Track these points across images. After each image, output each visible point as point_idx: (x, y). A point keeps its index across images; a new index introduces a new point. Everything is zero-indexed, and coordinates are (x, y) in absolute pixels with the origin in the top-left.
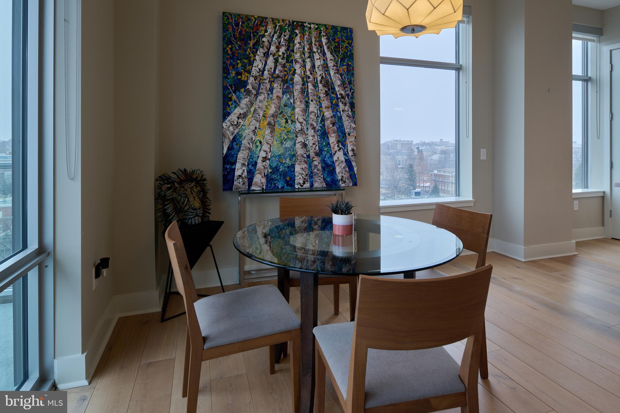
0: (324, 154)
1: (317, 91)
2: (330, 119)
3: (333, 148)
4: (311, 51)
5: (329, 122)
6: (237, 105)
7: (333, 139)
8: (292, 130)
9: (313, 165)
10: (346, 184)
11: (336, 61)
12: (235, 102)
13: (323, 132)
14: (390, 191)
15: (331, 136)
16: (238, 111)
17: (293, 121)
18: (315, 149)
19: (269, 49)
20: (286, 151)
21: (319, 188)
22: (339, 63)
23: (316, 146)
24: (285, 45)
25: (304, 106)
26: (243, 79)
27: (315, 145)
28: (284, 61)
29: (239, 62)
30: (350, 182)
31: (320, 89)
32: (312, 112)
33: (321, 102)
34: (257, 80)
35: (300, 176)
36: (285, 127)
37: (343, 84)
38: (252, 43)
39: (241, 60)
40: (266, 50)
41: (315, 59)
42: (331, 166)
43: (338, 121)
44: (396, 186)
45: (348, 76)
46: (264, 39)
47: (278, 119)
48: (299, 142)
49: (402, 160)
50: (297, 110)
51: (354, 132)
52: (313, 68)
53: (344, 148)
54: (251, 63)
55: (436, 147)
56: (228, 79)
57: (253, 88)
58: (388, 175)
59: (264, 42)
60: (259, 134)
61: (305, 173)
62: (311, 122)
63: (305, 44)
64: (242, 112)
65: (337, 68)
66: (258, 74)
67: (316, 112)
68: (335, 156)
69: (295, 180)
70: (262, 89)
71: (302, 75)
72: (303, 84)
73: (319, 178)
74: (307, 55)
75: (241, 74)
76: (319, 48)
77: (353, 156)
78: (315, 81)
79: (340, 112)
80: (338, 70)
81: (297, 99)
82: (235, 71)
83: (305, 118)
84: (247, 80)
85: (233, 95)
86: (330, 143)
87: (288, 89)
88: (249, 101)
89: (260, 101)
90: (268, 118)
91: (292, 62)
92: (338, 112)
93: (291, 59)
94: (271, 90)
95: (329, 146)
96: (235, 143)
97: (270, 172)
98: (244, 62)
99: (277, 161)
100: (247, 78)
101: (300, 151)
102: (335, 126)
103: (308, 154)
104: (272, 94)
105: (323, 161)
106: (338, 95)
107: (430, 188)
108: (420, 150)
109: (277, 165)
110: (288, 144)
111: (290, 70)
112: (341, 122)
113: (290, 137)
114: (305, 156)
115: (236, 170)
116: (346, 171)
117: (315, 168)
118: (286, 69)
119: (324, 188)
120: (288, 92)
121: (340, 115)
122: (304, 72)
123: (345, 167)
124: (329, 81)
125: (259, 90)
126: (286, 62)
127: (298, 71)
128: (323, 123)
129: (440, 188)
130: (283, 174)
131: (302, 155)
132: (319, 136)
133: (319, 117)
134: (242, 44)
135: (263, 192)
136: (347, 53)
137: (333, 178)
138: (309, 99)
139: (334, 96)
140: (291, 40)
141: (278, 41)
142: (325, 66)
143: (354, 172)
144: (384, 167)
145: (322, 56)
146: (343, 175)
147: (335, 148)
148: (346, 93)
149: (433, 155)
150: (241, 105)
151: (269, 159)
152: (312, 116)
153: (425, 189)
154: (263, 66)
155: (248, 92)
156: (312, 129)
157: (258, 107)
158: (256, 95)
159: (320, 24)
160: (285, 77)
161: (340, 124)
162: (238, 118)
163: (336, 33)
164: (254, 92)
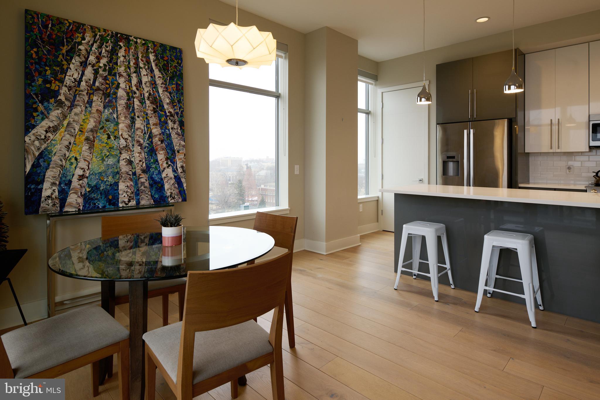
0: (152, 171)
1: (144, 108)
2: (158, 136)
3: (162, 165)
4: (137, 66)
5: (157, 139)
6: (44, 116)
7: (161, 156)
8: (115, 147)
9: (139, 182)
10: (175, 200)
11: (165, 79)
12: (42, 113)
13: (151, 149)
14: (221, 207)
15: (159, 153)
16: (46, 124)
17: (116, 137)
18: (141, 166)
19: (87, 59)
20: (107, 168)
21: (146, 205)
22: (168, 81)
23: (143, 163)
24: (107, 56)
25: (129, 122)
26: (53, 88)
27: (141, 163)
28: (105, 74)
29: (47, 68)
30: (179, 198)
31: (147, 106)
32: (138, 129)
33: (149, 118)
34: (72, 91)
35: (125, 194)
36: (106, 143)
37: (172, 103)
38: (64, 49)
39: (50, 66)
40: (84, 59)
41: (142, 75)
42: (159, 182)
43: (166, 138)
44: (226, 201)
45: (177, 95)
46: (81, 47)
47: (99, 134)
48: (123, 159)
49: (232, 176)
50: (121, 126)
51: (183, 149)
52: (139, 84)
53: (173, 165)
54: (64, 72)
55: (263, 164)
56: (32, 86)
57: (66, 99)
58: (218, 191)
59: (80, 50)
60: (75, 150)
61: (130, 191)
62: (137, 138)
63: (131, 58)
64: (51, 125)
65: (166, 86)
66: (73, 84)
67: (143, 128)
68: (163, 173)
69: (118, 199)
70: (78, 101)
71: (127, 90)
72: (129, 100)
73: (147, 195)
74: (133, 70)
75: (50, 82)
76: (147, 64)
77: (182, 172)
78: (142, 97)
79: (169, 130)
80: (167, 88)
81: (121, 114)
82: (42, 78)
83: (130, 134)
84: (59, 90)
85: (39, 106)
86: (159, 160)
87: (110, 104)
88: (61, 114)
89: (76, 114)
90: (86, 133)
91: (115, 75)
92: (167, 129)
93: (113, 72)
94: (90, 102)
95: (157, 163)
96: (41, 160)
97: (89, 192)
98: (55, 70)
99: (97, 179)
100: (59, 87)
101: (124, 167)
102: (164, 143)
103: (133, 172)
104: (91, 107)
105: (151, 178)
106: (167, 113)
107: (258, 201)
108: (249, 167)
109: (97, 184)
110: (111, 161)
111: (113, 84)
112: (169, 140)
113: (113, 153)
114: (131, 173)
115: (43, 191)
116: (175, 187)
117: (142, 185)
118: (108, 82)
119: (151, 205)
120: (111, 106)
121: (169, 132)
122: (129, 87)
123: (174, 183)
124: (157, 99)
125: (74, 102)
126: (108, 75)
127: (122, 85)
128: (150, 140)
129: (266, 201)
130: (105, 192)
131: (127, 172)
132: (146, 153)
133: (147, 133)
134: (53, 49)
135: (79, 212)
136: (176, 73)
137: (162, 194)
138: (135, 115)
139: (163, 113)
140: (113, 53)
141: (98, 51)
142: (153, 82)
143: (184, 188)
144: (215, 183)
145: (150, 72)
146: (172, 191)
147: (163, 165)
148: (175, 111)
149: (260, 171)
150: (50, 117)
151: (87, 178)
152: (139, 132)
153: (253, 203)
154: (80, 76)
155: (60, 104)
156: (138, 146)
157: (73, 121)
158: (70, 107)
159: (148, 40)
160: (106, 91)
161: (170, 142)
162: (46, 131)
163: (164, 51)
164: (68, 103)
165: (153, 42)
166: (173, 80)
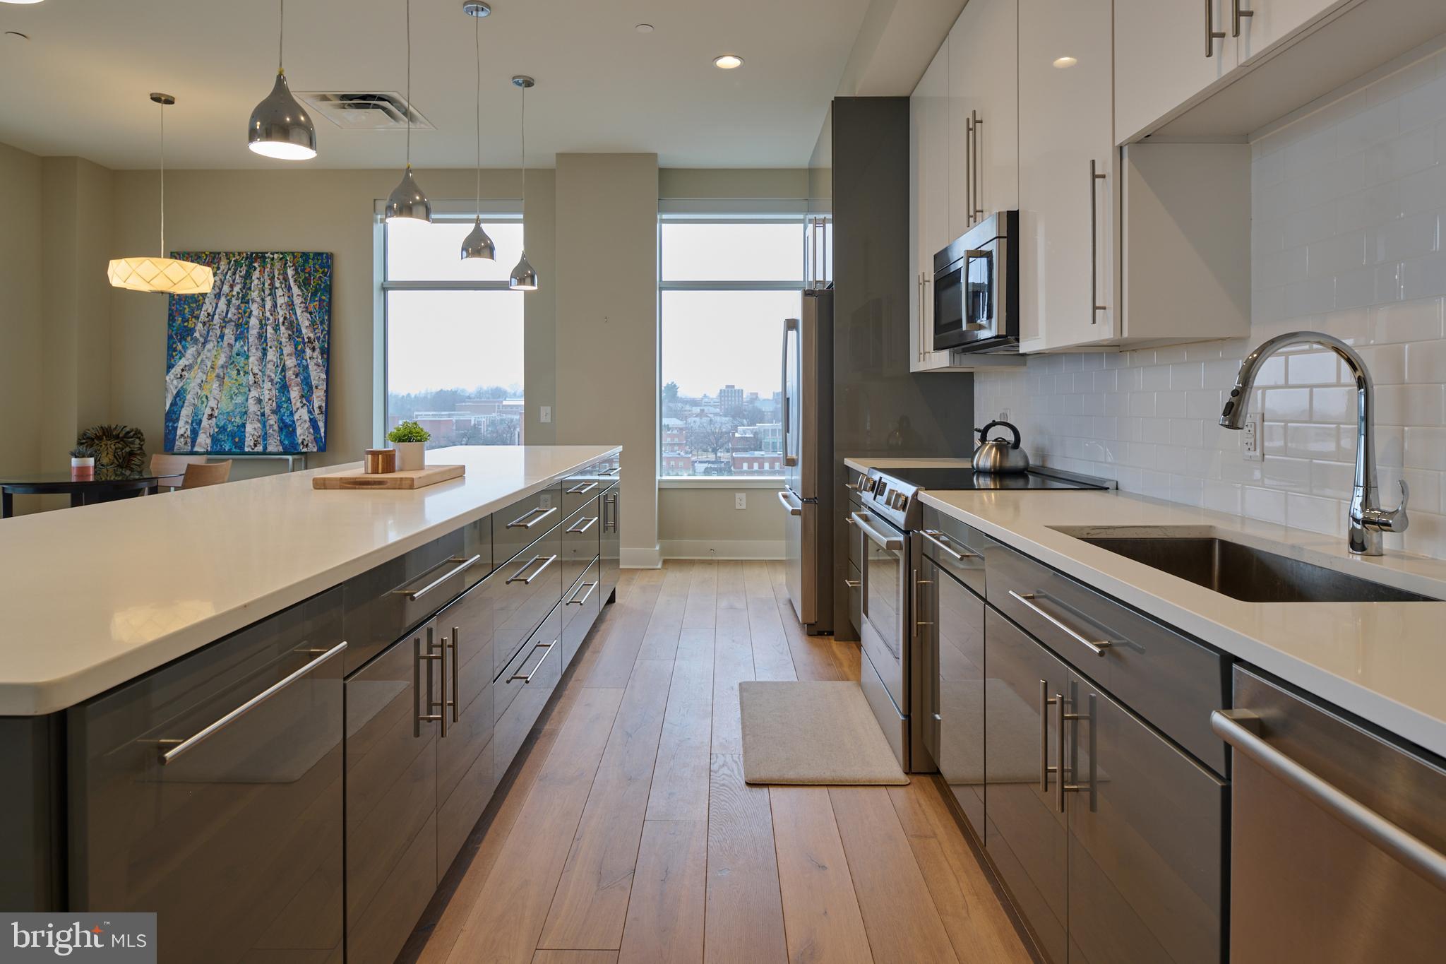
0: (283, 411)
1: (278, 335)
2: (293, 369)
3: (295, 404)
4: (273, 287)
5: (291, 372)
6: (182, 356)
7: (295, 393)
8: (244, 383)
9: (267, 424)
10: (309, 449)
11: (305, 297)
12: (180, 352)
13: (283, 385)
15: (293, 390)
16: (183, 362)
17: (246, 373)
18: (271, 405)
19: (221, 290)
20: (235, 407)
22: (309, 298)
23: (273, 401)
24: (241, 282)
25: (260, 354)
26: (190, 326)
27: (271, 401)
28: (238, 302)
29: (186, 306)
30: (314, 446)
31: (281, 332)
32: (269, 361)
33: (282, 347)
34: (206, 326)
35: (251, 438)
36: (236, 380)
37: (313, 325)
40: (218, 291)
41: (278, 296)
42: (291, 426)
43: (303, 371)
45: (319, 314)
47: (229, 370)
48: (252, 397)
50: (252, 359)
51: (324, 383)
52: (274, 307)
53: (308, 404)
54: (200, 308)
56: (174, 327)
57: (201, 335)
59: (216, 282)
60: (206, 388)
61: (257, 434)
62: (268, 372)
63: (265, 278)
64: (187, 363)
65: (306, 305)
66: (207, 319)
67: (275, 360)
68: (296, 414)
69: (245, 441)
70: (211, 336)
71: (260, 317)
72: (261, 328)
74: (267, 292)
75: (188, 321)
76: (284, 282)
77: (320, 414)
78: (276, 323)
79: (306, 360)
80: (307, 308)
81: (252, 346)
82: (181, 317)
83: (260, 368)
84: (194, 327)
85: (178, 345)
86: (292, 398)
88: (195, 351)
89: (209, 351)
90: (217, 370)
91: (248, 302)
92: (304, 359)
93: (247, 298)
94: (222, 336)
95: (289, 402)
96: (179, 398)
97: (217, 432)
98: (192, 307)
99: (225, 419)
100: (195, 324)
101: (253, 407)
102: (299, 378)
103: (262, 412)
104: (223, 341)
105: (281, 420)
106: (305, 338)
109: (224, 423)
110: (239, 399)
111: (245, 312)
112: (306, 373)
113: (242, 391)
114: (259, 413)
115: (179, 429)
116: (309, 433)
117: (270, 428)
118: (240, 311)
120: (241, 338)
121: (306, 363)
122: (263, 312)
123: (309, 428)
124: (294, 322)
125: (208, 338)
126: (242, 303)
127: (255, 312)
128: (283, 374)
130: (232, 433)
131: (256, 412)
132: (278, 389)
133: (279, 366)
136: (319, 286)
137: (293, 439)
138: (267, 345)
139: (301, 340)
140: (248, 276)
141: (232, 278)
142: (290, 303)
143: (320, 435)
145: (287, 292)
146: (305, 437)
147: (297, 404)
148: (315, 335)
150: (187, 355)
151: (216, 417)
152: (270, 366)
154: (213, 309)
155: (196, 341)
156: (269, 381)
157: (206, 358)
158: (204, 343)
159: (286, 253)
160: (239, 321)
161: (306, 375)
162: (183, 370)
163: (306, 261)
164: (202, 340)
165: (293, 253)
166: (316, 295)
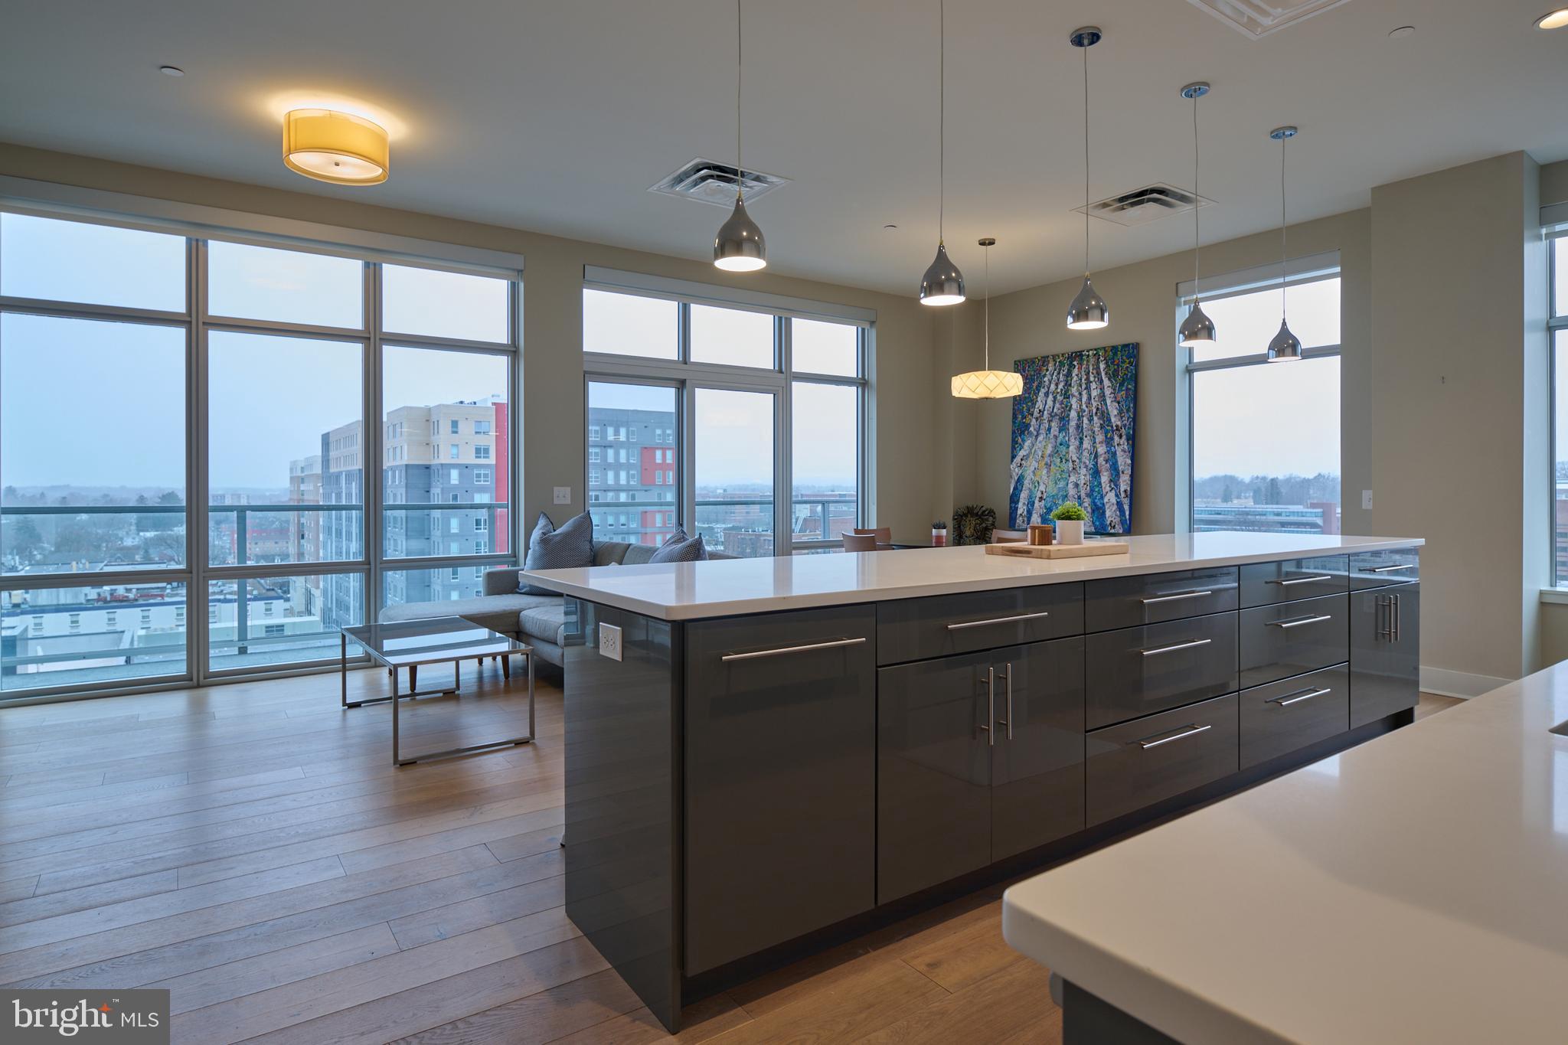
0: (1095, 495)
1: (1092, 425)
2: (1103, 456)
3: (1105, 488)
4: (1088, 382)
5: (1102, 459)
6: (1021, 448)
7: (1105, 478)
8: (1066, 469)
10: (1116, 530)
11: (1112, 388)
12: (1020, 444)
13: (1095, 471)
15: (1103, 475)
16: (1022, 453)
17: (1067, 460)
18: (1086, 490)
19: (1049, 388)
20: (1059, 491)
22: (1116, 389)
24: (1064, 380)
25: (1078, 442)
26: (1027, 421)
27: (1086, 485)
28: (1062, 398)
29: (1025, 405)
30: (1120, 528)
31: (1095, 422)
32: (1085, 449)
33: (1095, 436)
34: (1038, 420)
36: (1059, 467)
37: (1120, 413)
38: (1035, 385)
39: (1027, 403)
40: (1047, 389)
41: (1092, 390)
42: (1101, 508)
43: (1112, 457)
45: (1125, 402)
46: (1046, 379)
47: (1054, 458)
48: (1071, 482)
50: (1072, 448)
51: (1129, 468)
52: (1089, 399)
53: (1117, 489)
54: (1034, 405)
56: (1016, 423)
57: (1034, 429)
59: (1046, 382)
60: (1038, 475)
62: (1084, 460)
63: (1083, 374)
64: (1025, 454)
65: (1114, 395)
66: (1038, 415)
67: (1089, 448)
68: (1107, 498)
70: (1042, 429)
71: (1078, 409)
72: (1079, 419)
73: (1088, 521)
74: (1084, 386)
75: (1026, 417)
76: (1097, 375)
77: (1125, 497)
78: (1091, 414)
79: (1115, 447)
80: (1116, 398)
81: (1072, 436)
82: (1021, 415)
83: (1078, 455)
84: (1031, 423)
85: (1019, 438)
86: (1102, 482)
87: (1063, 428)
88: (1031, 443)
89: (1040, 442)
90: (1046, 458)
91: (1069, 398)
93: (1068, 394)
94: (1049, 429)
95: (1101, 486)
96: (1019, 484)
97: (1045, 514)
98: (1029, 405)
99: (1051, 502)
100: (1031, 420)
101: (1072, 492)
102: (1108, 463)
103: (1079, 496)
104: (1050, 433)
106: (1114, 426)
110: (1061, 484)
111: (1067, 406)
112: (1115, 458)
113: (1064, 476)
114: (1076, 496)
115: (1019, 509)
116: (1116, 515)
118: (1063, 405)
120: (1064, 430)
122: (1080, 405)
123: (1116, 510)
125: (1039, 431)
126: (1064, 398)
127: (1074, 406)
128: (1096, 460)
131: (1074, 496)
132: (1091, 474)
133: (1093, 453)
134: (1029, 388)
137: (1103, 522)
138: (1083, 434)
139: (1109, 428)
140: (1069, 374)
141: (1057, 377)
142: (1102, 395)
143: (1126, 518)
145: (1100, 384)
146: (1112, 519)
148: (1122, 423)
150: (1025, 447)
151: (1044, 499)
152: (1085, 453)
155: (1030, 433)
156: (1084, 467)
157: (1038, 448)
158: (1037, 435)
159: (1099, 349)
160: (1062, 414)
161: (1114, 461)
162: (1022, 460)
163: (1115, 354)
164: (1035, 433)
165: (1104, 348)
166: (1123, 385)
